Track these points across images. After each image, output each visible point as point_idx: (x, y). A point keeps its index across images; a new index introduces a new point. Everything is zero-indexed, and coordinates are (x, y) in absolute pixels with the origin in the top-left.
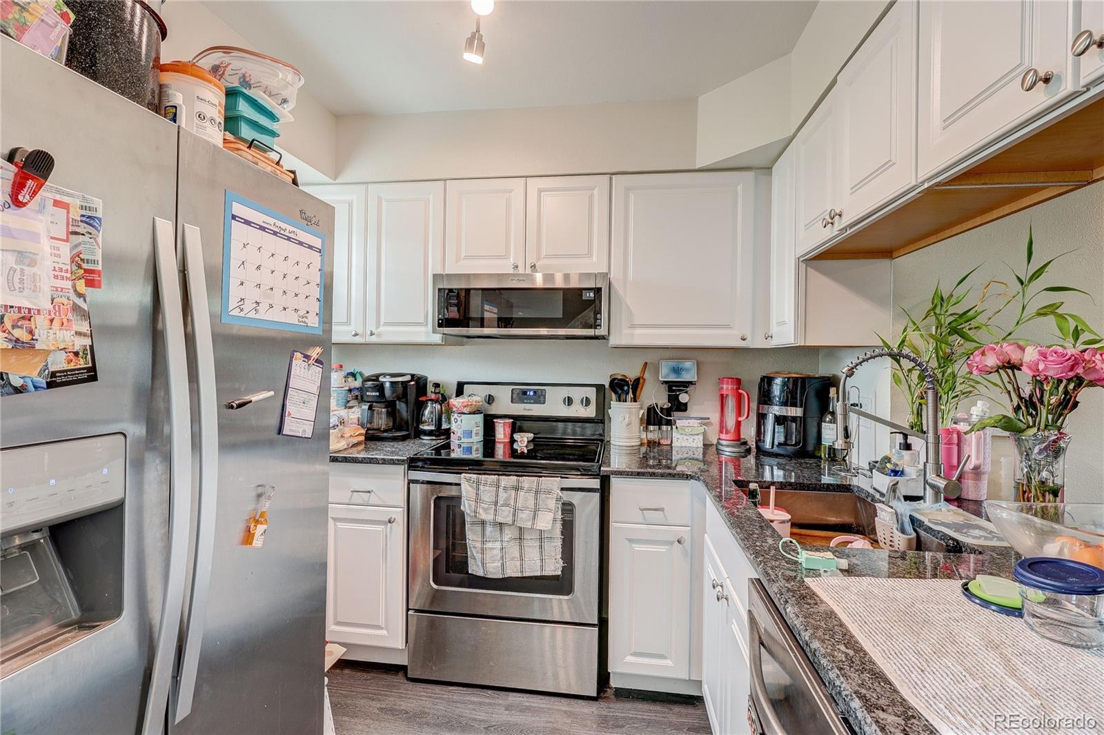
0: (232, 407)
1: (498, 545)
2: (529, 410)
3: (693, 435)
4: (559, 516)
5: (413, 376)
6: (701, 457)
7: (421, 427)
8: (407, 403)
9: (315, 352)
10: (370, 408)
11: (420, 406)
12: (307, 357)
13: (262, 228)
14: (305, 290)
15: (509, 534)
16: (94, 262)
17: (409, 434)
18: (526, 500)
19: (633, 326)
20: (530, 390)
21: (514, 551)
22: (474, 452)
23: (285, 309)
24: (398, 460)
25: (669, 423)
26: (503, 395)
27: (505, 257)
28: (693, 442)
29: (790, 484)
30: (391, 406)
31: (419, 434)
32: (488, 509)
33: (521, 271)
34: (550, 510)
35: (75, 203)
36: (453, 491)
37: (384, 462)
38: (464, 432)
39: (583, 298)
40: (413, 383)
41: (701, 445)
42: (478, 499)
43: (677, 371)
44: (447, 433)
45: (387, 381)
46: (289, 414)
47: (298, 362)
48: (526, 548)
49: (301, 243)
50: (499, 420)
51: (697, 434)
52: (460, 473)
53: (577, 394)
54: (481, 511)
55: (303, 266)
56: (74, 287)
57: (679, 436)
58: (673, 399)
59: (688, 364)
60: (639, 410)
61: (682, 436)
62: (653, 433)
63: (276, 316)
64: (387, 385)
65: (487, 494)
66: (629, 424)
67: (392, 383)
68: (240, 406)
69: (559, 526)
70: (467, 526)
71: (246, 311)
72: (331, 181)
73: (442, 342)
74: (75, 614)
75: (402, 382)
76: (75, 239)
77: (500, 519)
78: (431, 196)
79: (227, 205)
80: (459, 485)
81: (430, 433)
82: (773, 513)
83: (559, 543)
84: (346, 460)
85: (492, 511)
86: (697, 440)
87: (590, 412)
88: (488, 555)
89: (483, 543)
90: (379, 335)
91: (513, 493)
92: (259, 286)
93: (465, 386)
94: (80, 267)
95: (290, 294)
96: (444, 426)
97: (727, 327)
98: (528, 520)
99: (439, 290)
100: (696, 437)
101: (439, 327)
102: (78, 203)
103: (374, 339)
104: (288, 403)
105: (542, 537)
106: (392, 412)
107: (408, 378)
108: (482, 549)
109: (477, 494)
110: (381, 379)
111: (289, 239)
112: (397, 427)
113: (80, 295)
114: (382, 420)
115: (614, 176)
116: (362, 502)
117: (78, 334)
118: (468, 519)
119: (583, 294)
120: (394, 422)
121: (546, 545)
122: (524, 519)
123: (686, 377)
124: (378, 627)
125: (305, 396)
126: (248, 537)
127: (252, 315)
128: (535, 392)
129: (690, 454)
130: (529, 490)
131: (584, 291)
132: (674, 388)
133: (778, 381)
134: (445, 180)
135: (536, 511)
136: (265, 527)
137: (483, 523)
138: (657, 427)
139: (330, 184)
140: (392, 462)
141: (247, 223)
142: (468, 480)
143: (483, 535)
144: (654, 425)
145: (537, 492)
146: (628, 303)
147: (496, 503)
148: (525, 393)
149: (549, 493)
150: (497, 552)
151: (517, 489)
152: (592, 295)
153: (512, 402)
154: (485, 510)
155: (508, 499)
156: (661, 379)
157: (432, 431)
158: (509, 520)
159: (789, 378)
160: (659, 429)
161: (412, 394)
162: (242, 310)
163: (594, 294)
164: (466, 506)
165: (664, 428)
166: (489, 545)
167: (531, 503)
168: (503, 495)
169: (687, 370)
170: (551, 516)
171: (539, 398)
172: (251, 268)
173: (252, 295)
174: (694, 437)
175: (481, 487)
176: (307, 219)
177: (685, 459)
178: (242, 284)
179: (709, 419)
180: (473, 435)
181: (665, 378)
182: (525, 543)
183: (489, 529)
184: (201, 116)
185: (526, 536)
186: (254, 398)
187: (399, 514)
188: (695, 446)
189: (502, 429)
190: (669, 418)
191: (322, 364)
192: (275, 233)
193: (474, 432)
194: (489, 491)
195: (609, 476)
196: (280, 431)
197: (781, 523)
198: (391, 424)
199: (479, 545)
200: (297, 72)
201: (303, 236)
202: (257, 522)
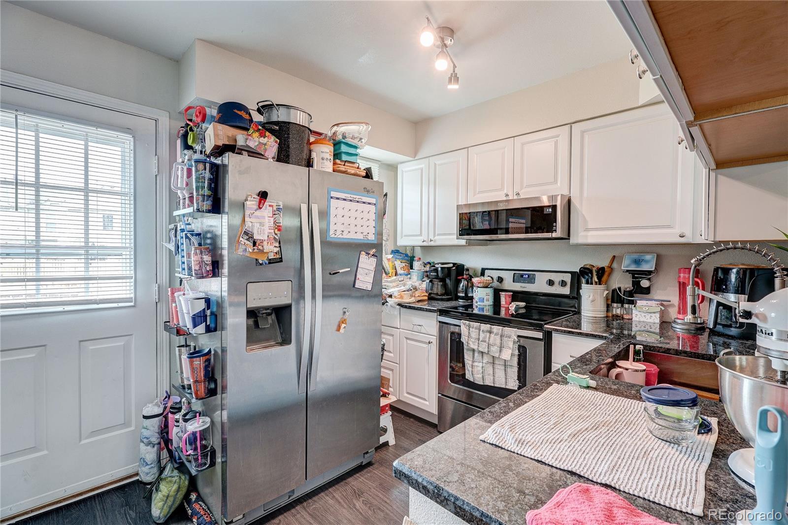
0: (331, 274)
1: (480, 365)
2: (524, 287)
3: (650, 313)
4: (517, 352)
5: (454, 264)
6: (658, 331)
7: (459, 294)
8: (450, 280)
9: (372, 251)
10: (431, 281)
11: (458, 282)
12: (367, 253)
13: (345, 200)
14: (367, 223)
15: (486, 359)
16: (280, 223)
17: (452, 298)
18: (495, 340)
19: (587, 230)
20: (526, 274)
21: (490, 370)
22: (485, 311)
23: (356, 233)
24: (433, 310)
25: (632, 302)
26: (508, 277)
27: (502, 189)
28: (650, 318)
29: (685, 352)
30: (442, 280)
31: (457, 298)
32: (474, 342)
33: (511, 198)
34: (510, 348)
35: (274, 204)
36: (456, 330)
37: (427, 310)
38: (480, 299)
39: (545, 213)
40: (454, 268)
41: (658, 321)
42: (469, 336)
43: (637, 262)
44: (472, 298)
45: (439, 266)
46: (358, 279)
47: (363, 255)
48: (496, 370)
49: (364, 203)
50: (503, 293)
51: (654, 313)
52: (461, 320)
53: (557, 278)
54: (471, 343)
55: (365, 213)
56: (274, 231)
57: (637, 313)
58: (636, 284)
59: (648, 257)
60: (605, 291)
61: (640, 313)
62: (617, 310)
63: (352, 236)
64: (440, 269)
65: (474, 334)
66: (593, 301)
67: (442, 268)
68: (334, 274)
69: (516, 360)
70: (465, 351)
71: (337, 235)
72: (411, 159)
73: (466, 244)
74: (280, 340)
75: (447, 268)
76: (275, 216)
77: (481, 349)
78: (460, 159)
79: (329, 193)
80: (460, 326)
81: (462, 298)
82: (631, 364)
83: (516, 370)
84: (410, 308)
85: (477, 344)
86: (654, 317)
87: (566, 291)
88: (475, 370)
89: (473, 362)
90: (435, 241)
91: (488, 334)
92: (343, 224)
93: (486, 271)
94: (276, 225)
95: (359, 226)
96: (470, 295)
97: (669, 227)
98: (497, 353)
99: (460, 214)
100: (653, 315)
101: (460, 235)
102: (275, 204)
103: (432, 244)
104: (358, 274)
105: (505, 364)
106: (445, 286)
107: (451, 265)
108: (472, 366)
109: (469, 333)
110: (436, 266)
111: (358, 202)
112: (446, 294)
113: (276, 234)
114: (438, 288)
115: (573, 125)
116: (417, 331)
117: (275, 247)
118: (465, 347)
119: (545, 210)
120: (446, 290)
121: (509, 370)
122: (494, 350)
123: (645, 267)
124: (425, 399)
125: (367, 271)
126: (338, 329)
127: (340, 236)
128: (529, 276)
129: (648, 328)
130: (497, 334)
131: (545, 208)
132: (636, 276)
133: (734, 271)
134: (468, 148)
135: (501, 348)
136: (345, 325)
137: (474, 350)
138: (620, 305)
139: (409, 161)
140: (430, 311)
141: (338, 199)
142: (464, 324)
143: (473, 357)
144: (617, 303)
145: (501, 336)
146: (584, 213)
147: (479, 340)
148: (522, 276)
149: (509, 337)
150: (480, 369)
151: (490, 332)
152: (550, 210)
153: (514, 282)
154: (473, 342)
155: (485, 338)
156: (623, 268)
157: (463, 296)
158: (486, 350)
159: (740, 269)
160: (622, 306)
161: (453, 274)
162: (336, 235)
163: (552, 209)
164: (464, 339)
165: (626, 306)
166: (476, 364)
167: (498, 342)
168: (482, 335)
169: (647, 262)
170: (510, 351)
171: (531, 279)
172: (339, 217)
173: (340, 228)
174: (651, 315)
175: (471, 329)
176: (368, 191)
177: (643, 331)
178: (335, 224)
179: (670, 301)
180: (485, 301)
181: (626, 267)
182: (496, 366)
183: (476, 354)
184: (323, 159)
185: (497, 362)
186: (340, 271)
187: (435, 340)
188: (652, 321)
189: (504, 298)
190: (632, 299)
191: (377, 257)
192: (351, 201)
193: (485, 299)
194: (475, 332)
195: (551, 332)
196: (354, 286)
197: (634, 371)
198: (444, 291)
199: (470, 363)
200: (367, 124)
201: (365, 199)
202: (343, 323)
